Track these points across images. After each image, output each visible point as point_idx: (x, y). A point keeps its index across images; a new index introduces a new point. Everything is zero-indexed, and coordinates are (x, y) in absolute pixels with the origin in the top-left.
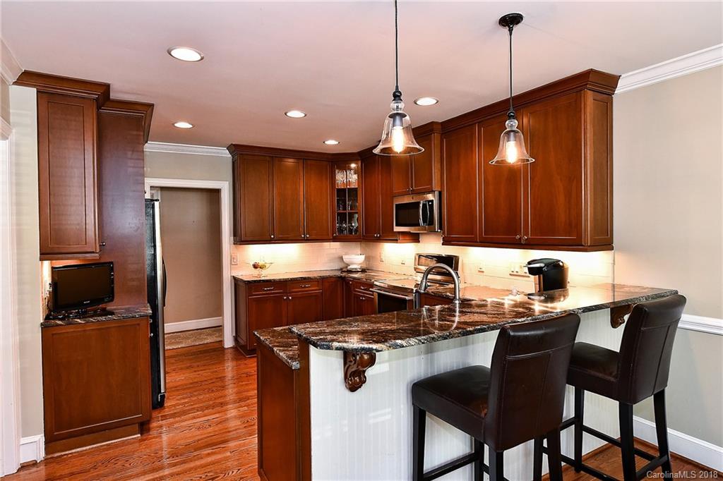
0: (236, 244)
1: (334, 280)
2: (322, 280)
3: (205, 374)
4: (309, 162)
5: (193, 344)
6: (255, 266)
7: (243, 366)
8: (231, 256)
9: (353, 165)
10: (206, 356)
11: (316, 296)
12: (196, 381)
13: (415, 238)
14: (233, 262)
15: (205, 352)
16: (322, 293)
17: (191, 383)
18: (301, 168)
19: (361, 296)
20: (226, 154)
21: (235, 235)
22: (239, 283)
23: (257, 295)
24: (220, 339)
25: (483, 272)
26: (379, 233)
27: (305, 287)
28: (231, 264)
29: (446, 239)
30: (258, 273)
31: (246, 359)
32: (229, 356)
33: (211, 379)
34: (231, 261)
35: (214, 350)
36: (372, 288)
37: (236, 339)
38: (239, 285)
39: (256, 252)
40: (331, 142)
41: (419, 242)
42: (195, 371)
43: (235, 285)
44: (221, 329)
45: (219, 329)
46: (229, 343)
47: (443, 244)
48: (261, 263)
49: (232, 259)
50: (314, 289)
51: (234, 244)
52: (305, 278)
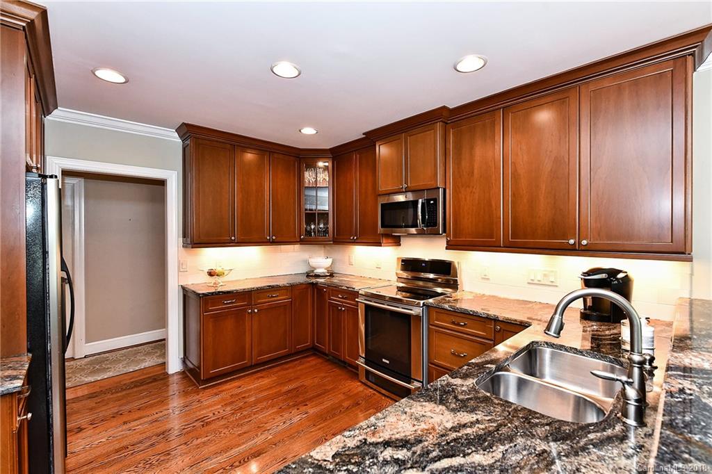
0: (186, 247)
1: (304, 286)
2: (292, 287)
3: (140, 427)
4: (276, 155)
5: (125, 370)
6: (211, 274)
7: (196, 405)
8: (179, 262)
9: (321, 164)
10: (141, 392)
11: (285, 305)
12: (124, 443)
13: (397, 242)
14: (181, 268)
15: (142, 383)
16: (291, 301)
17: (117, 451)
18: (266, 162)
19: (340, 306)
20: (175, 138)
21: (184, 236)
22: (189, 294)
23: (215, 309)
24: (160, 361)
25: (488, 279)
26: (357, 236)
27: (272, 297)
28: (179, 271)
29: (450, 243)
30: (214, 281)
31: (197, 392)
32: (175, 387)
33: (149, 438)
34: (179, 267)
35: (155, 380)
36: (358, 298)
37: (185, 360)
38: (189, 297)
39: (212, 257)
40: (308, 131)
41: (400, 245)
42: (125, 423)
43: (185, 297)
44: (164, 345)
45: (161, 344)
46: (174, 365)
47: (447, 249)
48: (219, 269)
49: (180, 265)
50: (283, 299)
51: (183, 246)
52: (273, 287)
